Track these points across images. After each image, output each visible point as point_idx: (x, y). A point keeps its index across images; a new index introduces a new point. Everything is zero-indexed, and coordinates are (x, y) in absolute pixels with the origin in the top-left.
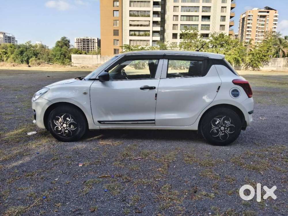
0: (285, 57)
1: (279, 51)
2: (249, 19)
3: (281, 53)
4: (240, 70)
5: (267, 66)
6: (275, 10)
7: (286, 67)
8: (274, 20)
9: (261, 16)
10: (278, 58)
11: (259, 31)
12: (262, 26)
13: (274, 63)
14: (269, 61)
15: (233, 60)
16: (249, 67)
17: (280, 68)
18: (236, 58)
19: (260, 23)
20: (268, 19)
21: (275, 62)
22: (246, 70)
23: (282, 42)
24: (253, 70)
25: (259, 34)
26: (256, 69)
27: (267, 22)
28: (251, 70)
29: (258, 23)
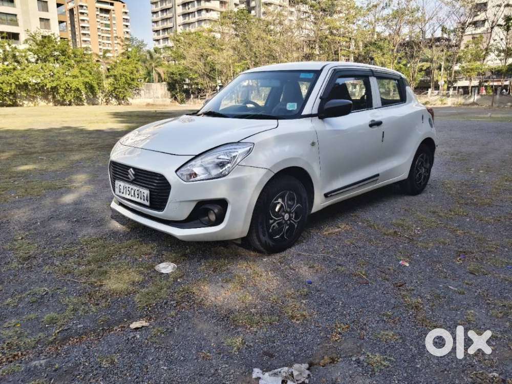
0: (162, 82)
1: (152, 72)
2: (82, 13)
3: (154, 75)
4: (97, 104)
5: (139, 96)
6: (122, 3)
7: (165, 97)
8: (124, 19)
9: (102, 10)
10: (153, 84)
11: (103, 37)
12: (106, 27)
13: (147, 91)
14: (140, 88)
15: (83, 87)
16: (110, 98)
17: (157, 99)
18: (87, 83)
19: (102, 22)
20: (113, 15)
21: (149, 90)
22: (107, 104)
23: (154, 56)
24: (119, 104)
25: (103, 41)
26: (123, 102)
27: (114, 22)
28: (115, 103)
29: (99, 22)
